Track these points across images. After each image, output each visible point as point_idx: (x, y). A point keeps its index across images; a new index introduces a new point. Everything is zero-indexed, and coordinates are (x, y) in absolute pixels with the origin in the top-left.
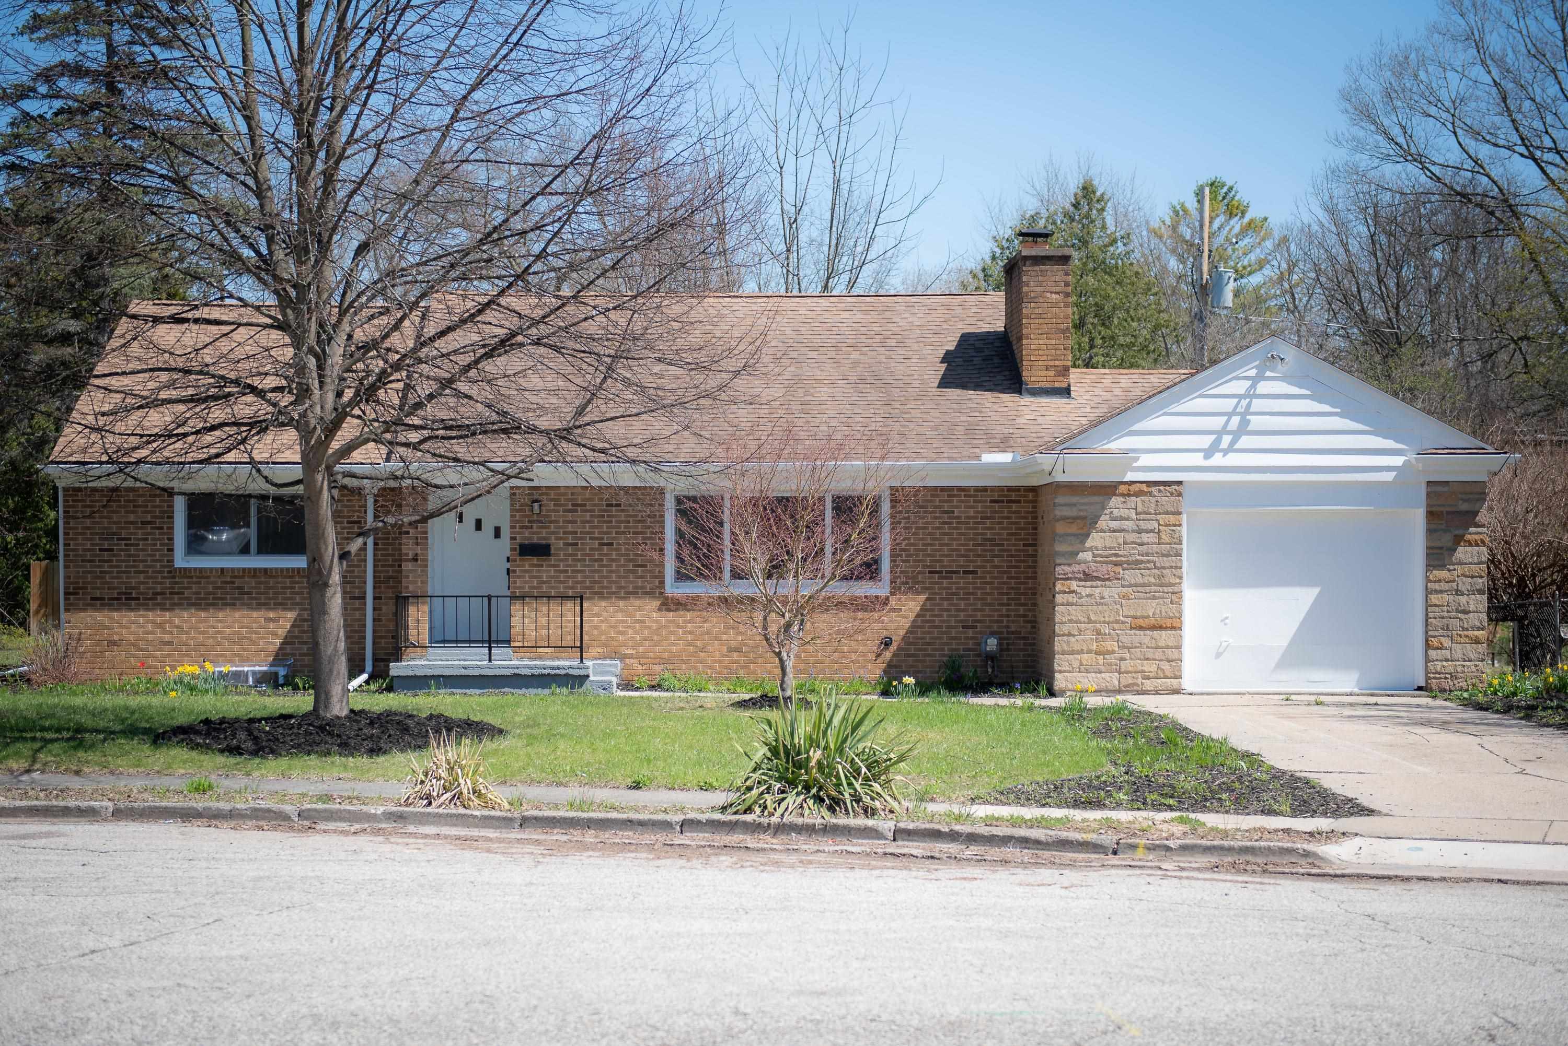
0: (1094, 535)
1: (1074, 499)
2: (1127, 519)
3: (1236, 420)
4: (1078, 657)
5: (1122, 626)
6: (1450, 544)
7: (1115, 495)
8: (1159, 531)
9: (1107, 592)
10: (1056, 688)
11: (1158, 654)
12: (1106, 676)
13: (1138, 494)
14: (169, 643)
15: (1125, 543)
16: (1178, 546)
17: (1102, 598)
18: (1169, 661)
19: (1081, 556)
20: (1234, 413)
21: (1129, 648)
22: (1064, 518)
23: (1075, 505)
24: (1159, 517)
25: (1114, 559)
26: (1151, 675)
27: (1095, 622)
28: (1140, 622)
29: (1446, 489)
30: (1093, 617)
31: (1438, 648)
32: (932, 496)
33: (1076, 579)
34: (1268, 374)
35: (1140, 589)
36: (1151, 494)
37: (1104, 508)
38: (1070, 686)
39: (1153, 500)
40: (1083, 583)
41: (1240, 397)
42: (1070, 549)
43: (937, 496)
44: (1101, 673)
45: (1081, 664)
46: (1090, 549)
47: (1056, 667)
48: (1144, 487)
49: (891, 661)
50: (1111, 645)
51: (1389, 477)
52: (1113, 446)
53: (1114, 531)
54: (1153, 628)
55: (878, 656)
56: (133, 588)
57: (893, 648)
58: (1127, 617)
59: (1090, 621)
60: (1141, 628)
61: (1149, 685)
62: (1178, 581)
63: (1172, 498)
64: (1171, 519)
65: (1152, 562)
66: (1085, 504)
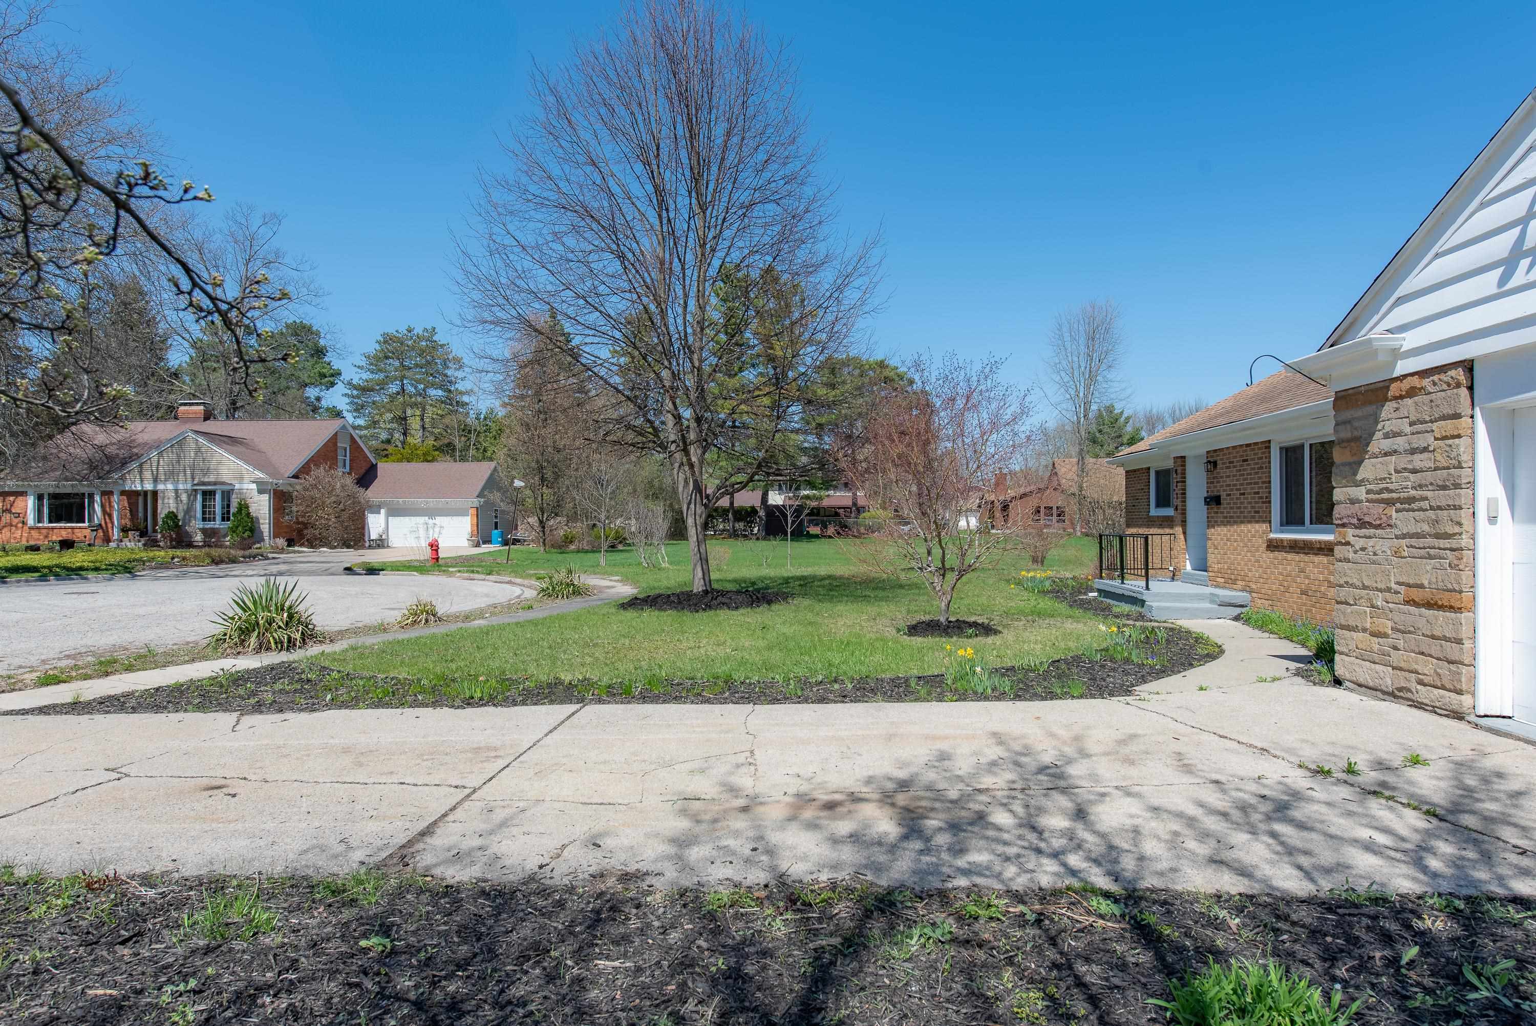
0: (1366, 462)
2: (1399, 434)
3: (1533, 228)
4: (1354, 635)
5: (1395, 598)
7: (1387, 399)
8: (1434, 449)
9: (1379, 546)
10: (1337, 674)
11: (1435, 648)
12: (1380, 668)
13: (1412, 392)
15: (1397, 471)
17: (1375, 554)
19: (1355, 491)
20: (1530, 215)
21: (1403, 632)
23: (1348, 422)
24: (1434, 426)
25: (1385, 496)
26: (1427, 679)
27: (1369, 588)
28: (1416, 594)
30: (1366, 581)
33: (1350, 525)
35: (1414, 542)
36: (1424, 390)
37: (1377, 422)
38: (1348, 675)
39: (1427, 398)
40: (1357, 532)
44: (1375, 663)
45: (1357, 647)
46: (1363, 482)
48: (1415, 381)
50: (1387, 626)
53: (1386, 454)
54: (1430, 605)
58: (1398, 583)
59: (1364, 587)
60: (1415, 603)
61: (1424, 694)
62: (1457, 529)
63: (1453, 392)
64: (1448, 426)
65: (1426, 499)
66: (1359, 419)
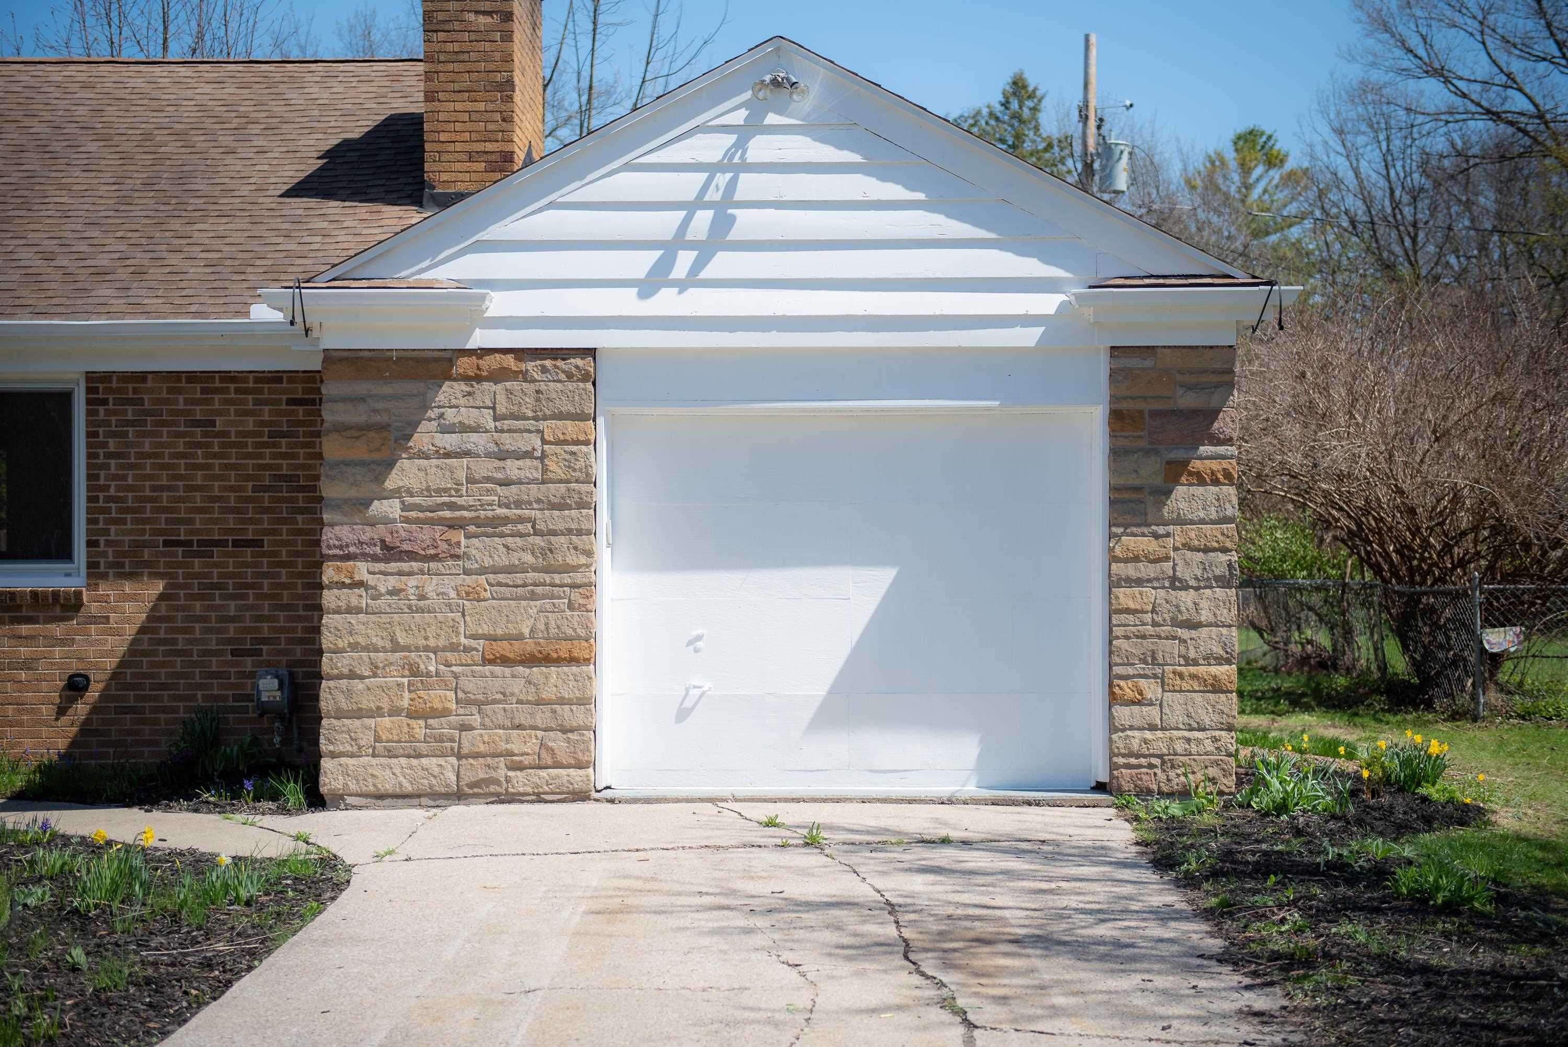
0: (404, 464)
1: (361, 388)
2: (475, 429)
3: (703, 219)
4: (371, 722)
5: (465, 658)
6: (1158, 481)
7: (449, 378)
8: (544, 456)
9: (431, 586)
10: (323, 790)
11: (542, 717)
12: (431, 763)
13: (498, 376)
15: (471, 480)
16: (584, 488)
17: (422, 597)
18: (565, 731)
19: (378, 507)
20: (698, 203)
21: (479, 704)
22: (341, 429)
23: (363, 400)
24: (542, 425)
25: (447, 514)
26: (526, 760)
27: (407, 649)
28: (503, 648)
29: (1148, 363)
30: (402, 639)
31: (1133, 703)
32: (170, 390)
33: (365, 557)
34: (772, 119)
35: (501, 578)
36: (524, 376)
37: (425, 407)
38: (353, 787)
39: (530, 388)
40: (381, 566)
41: (712, 169)
42: (353, 493)
43: (179, 391)
44: (419, 756)
45: (377, 739)
46: (396, 493)
47: (324, 746)
48: (510, 361)
49: (87, 721)
50: (445, 698)
51: (1029, 337)
52: (442, 274)
53: (448, 455)
54: (531, 660)
55: (61, 711)
57: (93, 694)
58: (475, 637)
59: (396, 647)
60: (505, 661)
61: (520, 781)
62: (583, 560)
63: (571, 386)
64: (570, 428)
65: (529, 520)
66: (384, 398)
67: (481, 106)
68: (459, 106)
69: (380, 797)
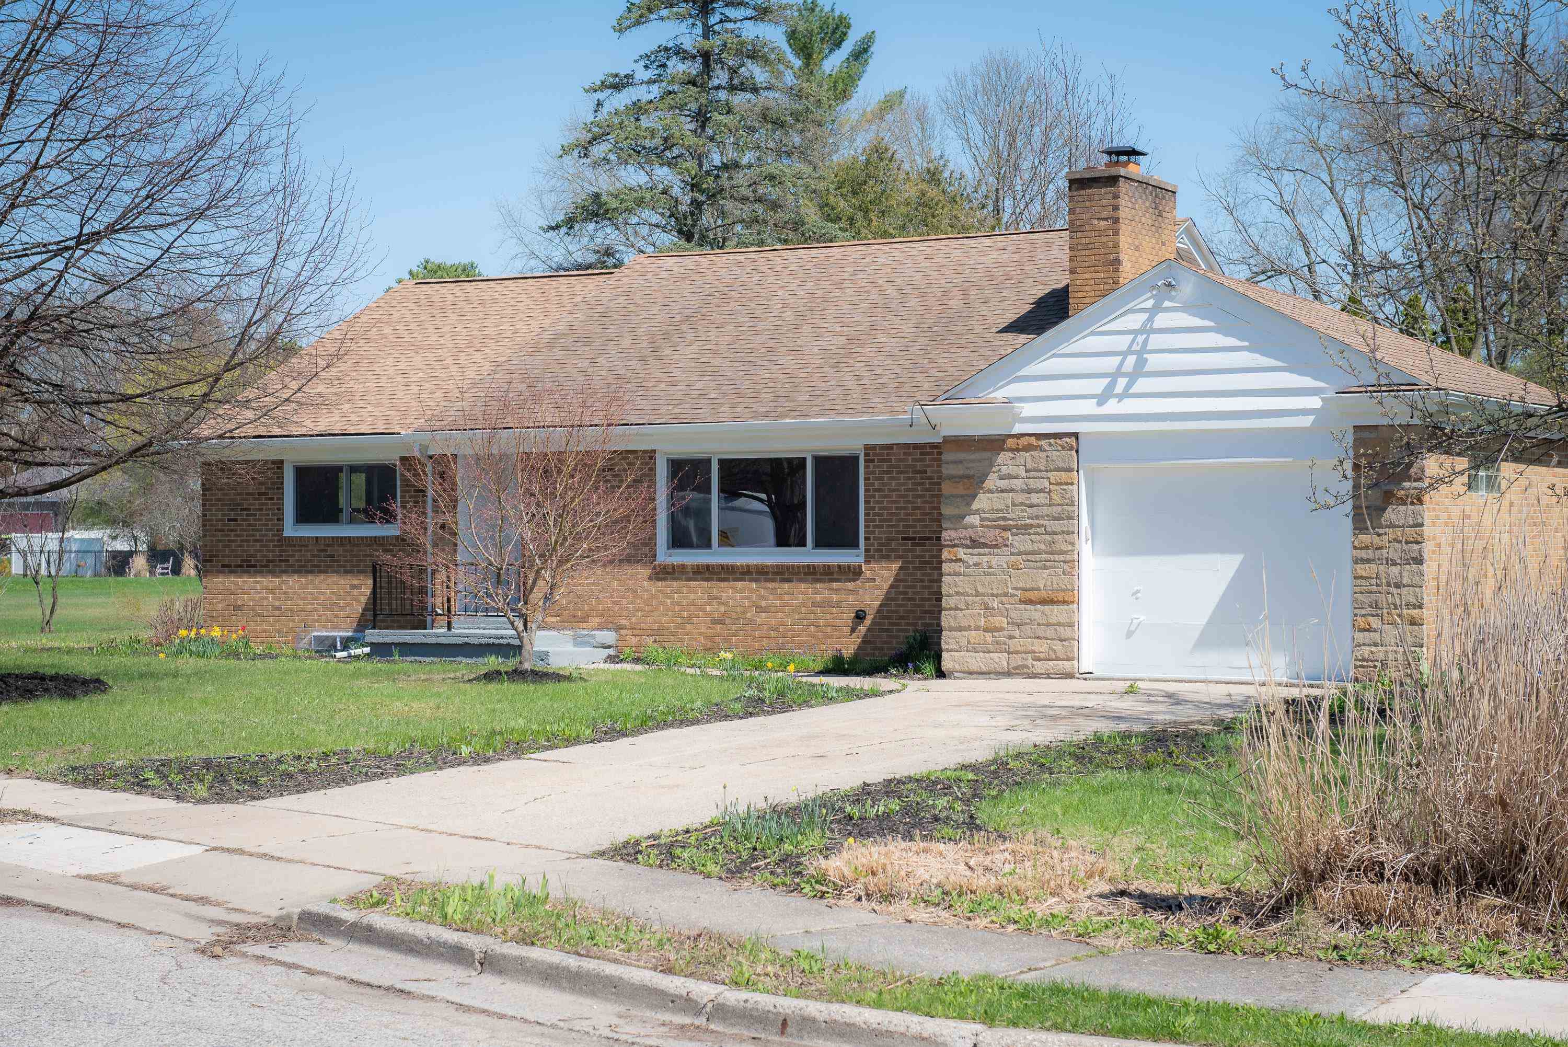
0: (981, 496)
1: (961, 456)
2: (1016, 477)
3: (1131, 360)
4: (966, 633)
5: (1012, 600)
6: (1379, 503)
7: (1003, 450)
8: (1050, 491)
9: (994, 561)
10: (943, 669)
11: (1050, 632)
12: (995, 656)
13: (1028, 448)
14: (279, 609)
15: (1014, 505)
16: (1070, 508)
17: (990, 567)
18: (1061, 640)
19: (969, 520)
20: (1129, 352)
21: (1018, 625)
22: (951, 478)
23: (961, 462)
24: (1049, 474)
25: (1002, 523)
26: (1042, 655)
27: (983, 595)
28: (1031, 595)
29: (1373, 435)
30: (980, 589)
31: (1365, 630)
32: (905, 454)
33: (963, 546)
34: (1167, 304)
35: (1029, 557)
36: (1040, 448)
37: (992, 466)
38: (957, 667)
39: (1043, 454)
40: (970, 551)
41: (1135, 332)
42: (956, 512)
43: (910, 454)
44: (989, 652)
45: (969, 642)
46: (977, 512)
47: (944, 646)
48: (1033, 440)
49: (865, 636)
50: (1001, 621)
51: (1307, 421)
52: (1000, 394)
53: (1002, 491)
54: (1044, 602)
55: (853, 630)
56: (252, 556)
57: (868, 621)
58: (1016, 589)
59: (978, 594)
60: (1031, 602)
61: (1039, 667)
62: (1070, 548)
63: (1064, 453)
64: (1064, 476)
65: (1043, 526)
66: (972, 461)
67: (1101, 275)
68: (1088, 276)
69: (971, 673)
